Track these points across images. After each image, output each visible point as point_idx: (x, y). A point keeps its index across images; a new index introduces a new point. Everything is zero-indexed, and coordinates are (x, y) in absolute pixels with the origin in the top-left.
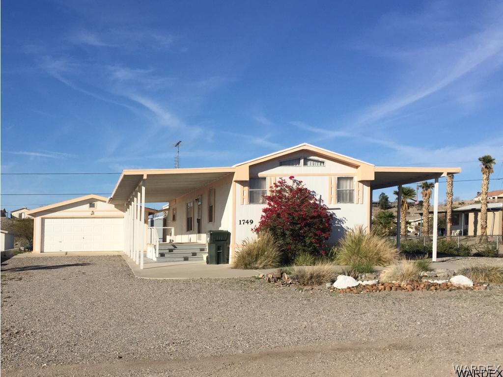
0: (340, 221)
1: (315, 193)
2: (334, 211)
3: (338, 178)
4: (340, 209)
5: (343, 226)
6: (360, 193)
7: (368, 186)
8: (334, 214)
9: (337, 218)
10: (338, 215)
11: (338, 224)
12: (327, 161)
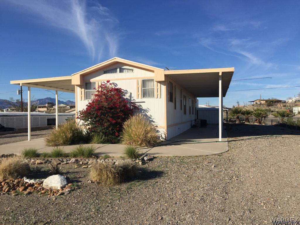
0: (145, 110)
1: (127, 91)
2: (141, 104)
3: (143, 80)
4: (144, 102)
5: (147, 114)
6: (159, 90)
7: (164, 85)
8: (141, 105)
9: (143, 108)
10: (144, 106)
11: (144, 113)
12: (135, 69)
